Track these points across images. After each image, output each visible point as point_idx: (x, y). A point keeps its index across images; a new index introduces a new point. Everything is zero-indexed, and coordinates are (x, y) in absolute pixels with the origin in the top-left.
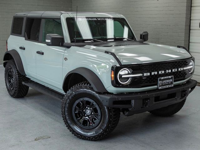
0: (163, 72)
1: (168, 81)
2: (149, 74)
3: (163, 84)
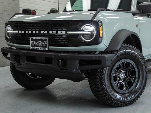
0: (37, 32)
1: (41, 42)
2: (23, 32)
3: (36, 45)
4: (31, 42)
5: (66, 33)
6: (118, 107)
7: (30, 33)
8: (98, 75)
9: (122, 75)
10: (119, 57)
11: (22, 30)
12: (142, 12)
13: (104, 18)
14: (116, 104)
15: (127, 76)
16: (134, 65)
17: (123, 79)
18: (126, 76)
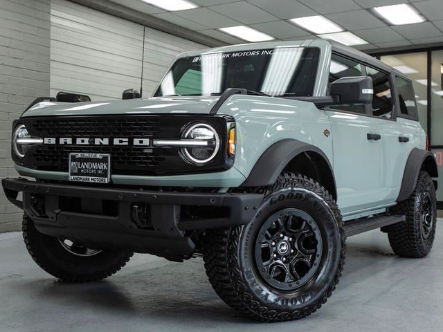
0: (86, 141)
1: (94, 165)
2: (53, 141)
3: (82, 171)
4: (72, 164)
5: (151, 143)
6: (271, 322)
7: (71, 143)
8: (224, 244)
9: (284, 248)
10: (275, 202)
11: (50, 136)
12: (338, 101)
13: (241, 111)
14: (267, 314)
15: (295, 249)
16: (314, 225)
17: (285, 256)
18: (292, 251)
